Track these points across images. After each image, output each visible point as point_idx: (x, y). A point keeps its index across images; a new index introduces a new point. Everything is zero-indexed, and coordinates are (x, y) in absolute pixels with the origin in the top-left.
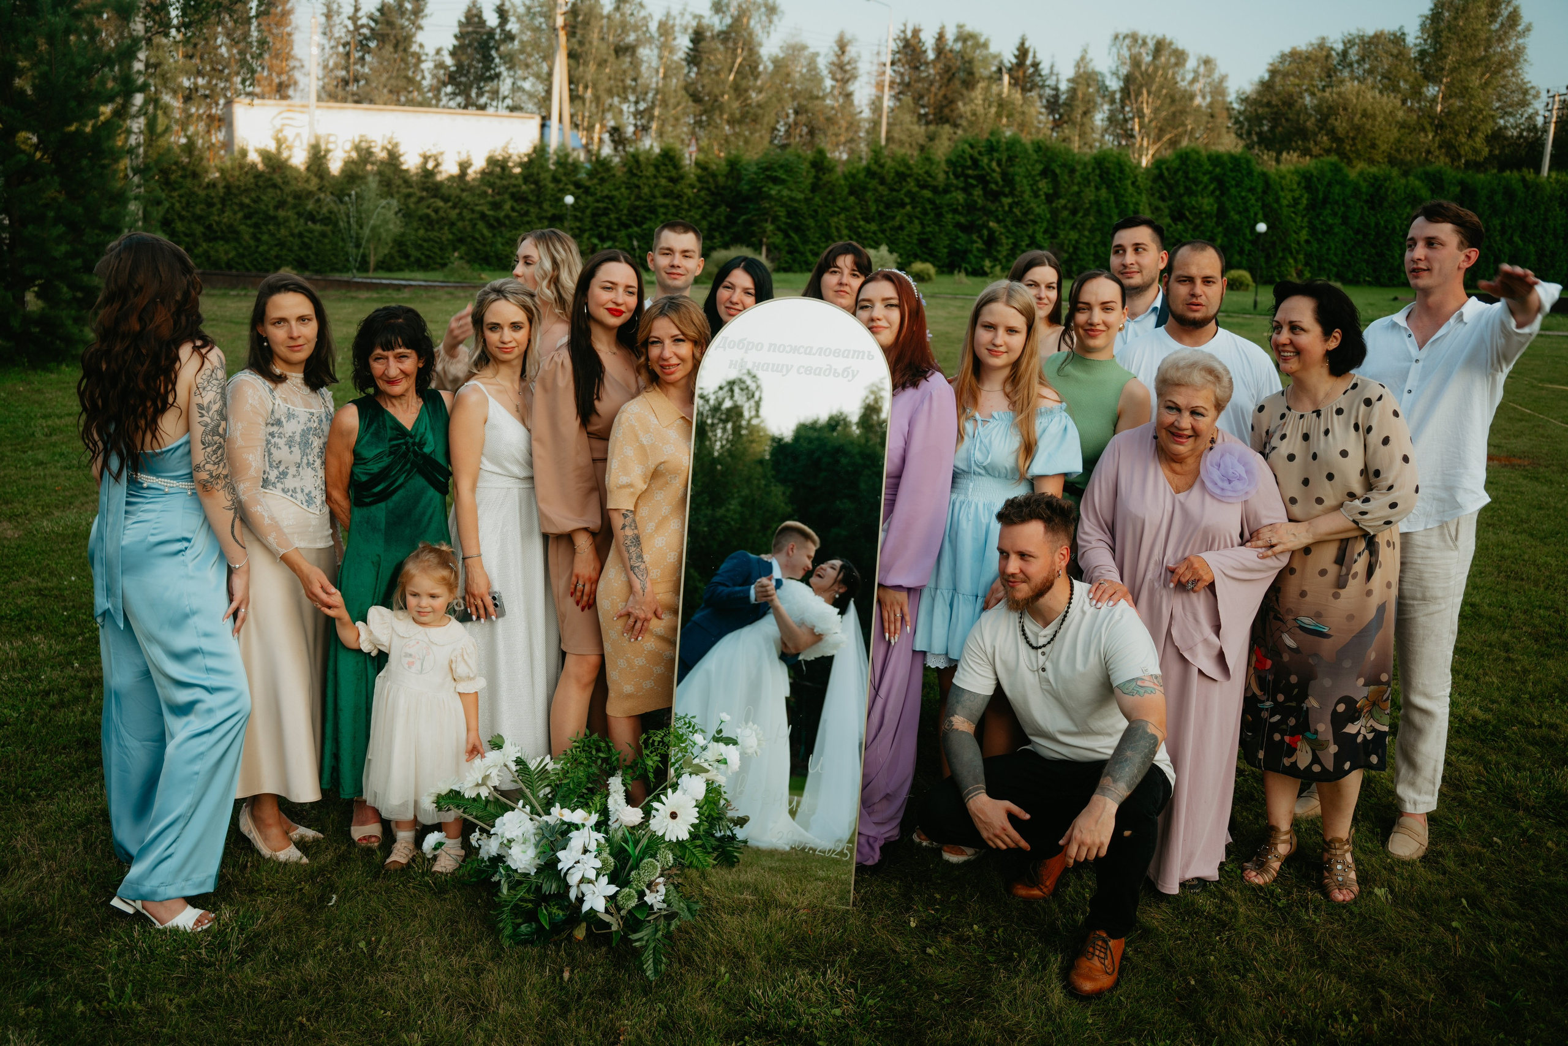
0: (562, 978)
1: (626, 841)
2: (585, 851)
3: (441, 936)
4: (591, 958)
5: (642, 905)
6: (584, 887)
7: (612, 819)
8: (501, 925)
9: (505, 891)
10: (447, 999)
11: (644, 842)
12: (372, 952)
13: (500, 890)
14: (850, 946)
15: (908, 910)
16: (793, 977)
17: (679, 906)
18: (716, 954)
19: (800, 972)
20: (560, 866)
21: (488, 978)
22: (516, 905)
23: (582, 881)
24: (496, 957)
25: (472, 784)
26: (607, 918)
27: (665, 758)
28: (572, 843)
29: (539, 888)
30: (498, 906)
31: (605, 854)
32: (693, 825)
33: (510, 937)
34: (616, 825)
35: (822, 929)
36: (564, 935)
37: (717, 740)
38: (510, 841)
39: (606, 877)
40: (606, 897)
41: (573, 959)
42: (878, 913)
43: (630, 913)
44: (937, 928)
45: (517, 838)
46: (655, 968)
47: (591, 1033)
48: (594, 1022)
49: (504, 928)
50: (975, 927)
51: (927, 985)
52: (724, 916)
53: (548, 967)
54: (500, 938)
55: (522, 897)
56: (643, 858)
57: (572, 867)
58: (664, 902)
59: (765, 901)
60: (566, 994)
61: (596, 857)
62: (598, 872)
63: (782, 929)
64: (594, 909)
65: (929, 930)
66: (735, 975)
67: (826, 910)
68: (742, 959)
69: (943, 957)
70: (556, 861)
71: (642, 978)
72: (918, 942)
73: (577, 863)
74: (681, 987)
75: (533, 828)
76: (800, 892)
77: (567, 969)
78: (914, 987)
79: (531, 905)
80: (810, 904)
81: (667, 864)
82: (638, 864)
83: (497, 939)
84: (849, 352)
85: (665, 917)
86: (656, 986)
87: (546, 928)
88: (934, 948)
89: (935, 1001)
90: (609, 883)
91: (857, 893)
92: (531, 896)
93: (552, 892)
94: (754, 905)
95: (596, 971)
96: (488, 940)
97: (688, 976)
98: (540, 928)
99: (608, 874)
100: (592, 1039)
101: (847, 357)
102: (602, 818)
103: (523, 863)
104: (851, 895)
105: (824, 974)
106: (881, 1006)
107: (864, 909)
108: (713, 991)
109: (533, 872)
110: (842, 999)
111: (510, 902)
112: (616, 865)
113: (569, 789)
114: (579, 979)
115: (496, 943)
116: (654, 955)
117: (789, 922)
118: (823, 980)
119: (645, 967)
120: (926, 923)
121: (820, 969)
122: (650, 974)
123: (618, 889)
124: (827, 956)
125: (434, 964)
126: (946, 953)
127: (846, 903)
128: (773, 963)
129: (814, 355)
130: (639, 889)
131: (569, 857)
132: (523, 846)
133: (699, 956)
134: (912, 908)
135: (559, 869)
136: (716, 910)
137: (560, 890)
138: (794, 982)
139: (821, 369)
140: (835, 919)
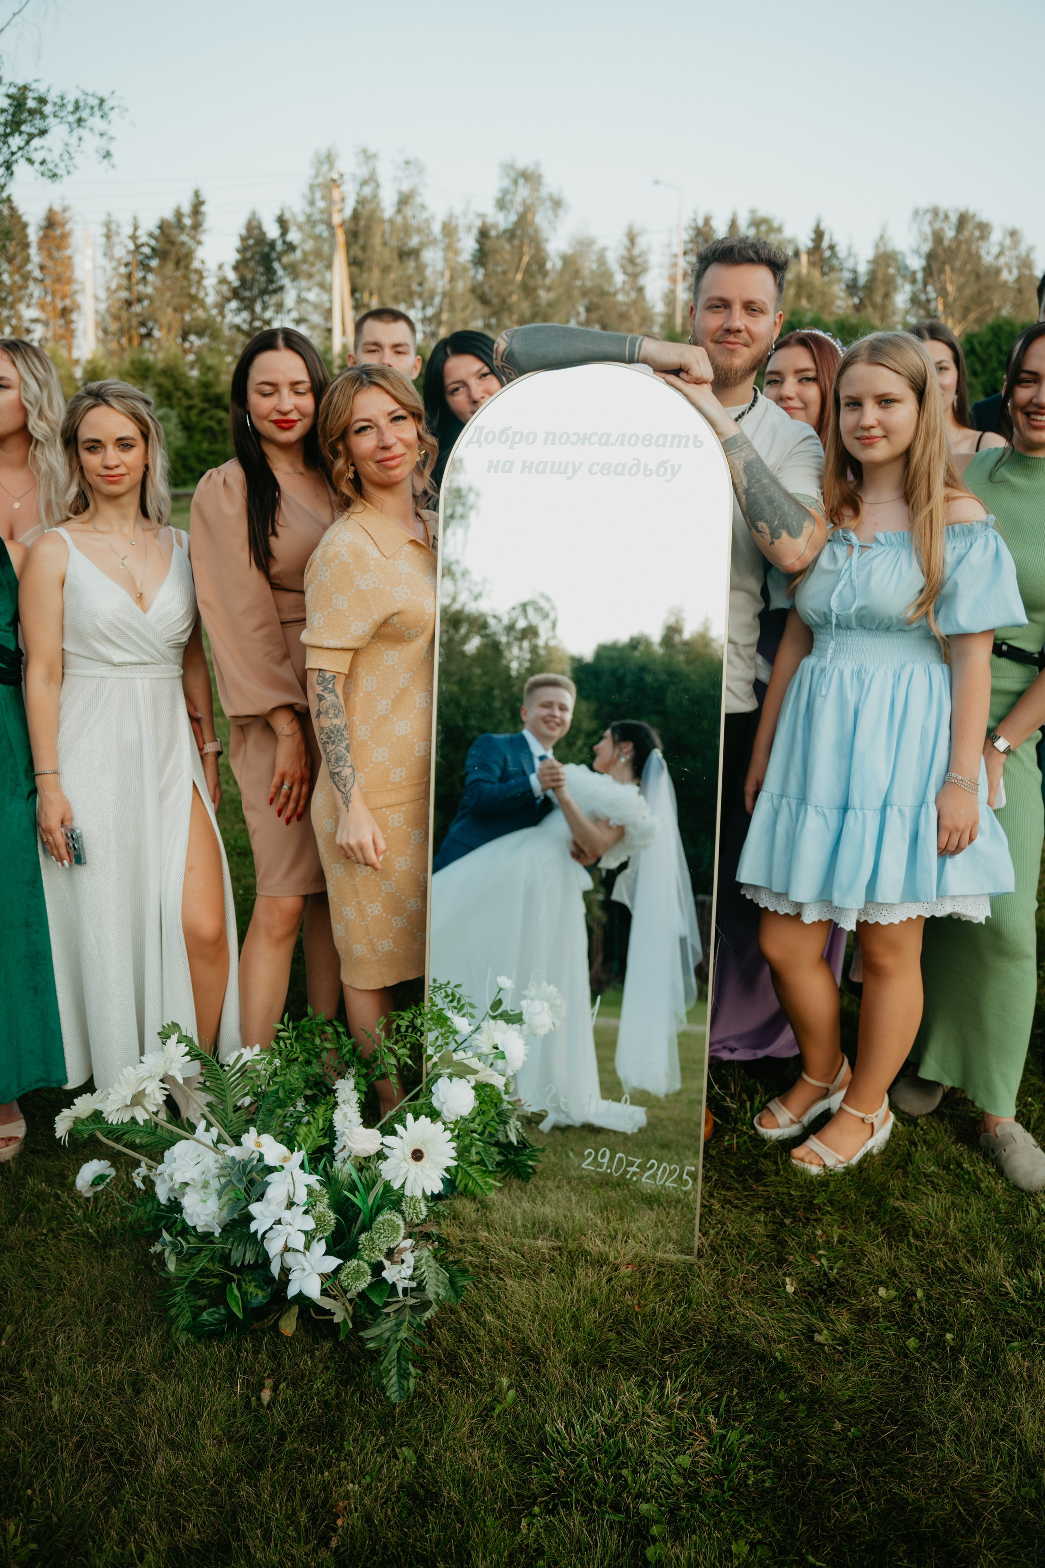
0: (259, 1399)
1: (353, 1188)
2: (291, 1204)
3: (90, 1325)
4: (306, 1363)
5: (379, 1282)
6: (290, 1258)
7: (339, 1144)
8: (173, 1312)
9: (172, 1267)
10: (79, 1444)
11: (379, 1189)
13: (164, 1263)
14: (696, 1330)
15: (781, 1261)
16: (614, 1394)
18: (496, 1351)
19: (624, 1386)
20: (253, 1226)
21: (149, 1403)
22: (194, 1283)
23: (287, 1249)
24: (165, 1364)
25: (117, 1106)
26: (327, 1303)
27: (417, 1051)
28: (270, 1192)
29: (225, 1258)
30: (167, 1284)
31: (322, 1207)
32: (447, 1170)
33: (188, 1329)
34: (345, 1154)
35: (653, 1302)
36: (268, 1323)
37: (493, 1018)
38: (186, 1184)
39: (323, 1241)
40: (322, 1275)
41: (279, 1365)
42: (736, 1269)
43: (362, 1295)
44: (826, 1295)
45: (193, 1179)
46: (400, 1383)
47: (294, 1510)
48: (298, 1488)
49: (178, 1316)
50: (882, 1291)
51: (821, 1405)
52: (509, 1282)
53: (239, 1381)
54: (173, 1330)
55: (201, 1270)
56: (379, 1210)
57: (271, 1228)
58: (412, 1279)
59: (570, 1252)
60: (262, 1431)
61: (306, 1212)
62: (310, 1236)
63: (594, 1302)
64: (305, 1292)
65: (815, 1298)
66: (523, 1391)
67: (660, 1266)
68: (535, 1359)
69: (840, 1348)
70: (249, 1218)
71: (381, 1401)
72: (800, 1320)
73: (279, 1222)
74: (440, 1415)
75: (217, 1165)
76: (620, 1236)
77: (268, 1383)
78: (802, 1407)
79: (216, 1281)
80: (636, 1256)
81: (417, 1217)
82: (372, 1220)
83: (169, 1331)
84: (666, 437)
85: (412, 1307)
86: (402, 1414)
87: (240, 1316)
88: (825, 1332)
89: (837, 1433)
90: (327, 1253)
91: (704, 1235)
92: (217, 1268)
93: (246, 1263)
94: (553, 1259)
95: (310, 1389)
96: (157, 1333)
97: (451, 1395)
98: (231, 1315)
99: (327, 1238)
100: (292, 1523)
101: (663, 445)
102: (326, 1141)
103: (203, 1218)
104: (696, 1239)
105: (662, 1387)
106: (752, 1445)
107: (716, 1262)
108: (489, 1421)
109: (217, 1232)
110: (691, 1434)
111: (185, 1278)
112: (338, 1223)
113: (278, 1098)
114: (285, 1400)
115: (167, 1336)
116: (398, 1362)
117: (605, 1290)
118: (660, 1398)
119: (385, 1381)
120: (809, 1284)
121: (654, 1378)
122: (393, 1394)
123: (341, 1261)
124: (664, 1351)
125: (72, 1376)
126: (844, 1341)
127: (689, 1251)
128: (582, 1367)
129: (613, 445)
130: (373, 1261)
131: (266, 1213)
132: (202, 1192)
133: (470, 1356)
134: (786, 1260)
135: (252, 1231)
136: (498, 1272)
137: (257, 1260)
138: (615, 1403)
139: (624, 465)
140: (674, 1281)
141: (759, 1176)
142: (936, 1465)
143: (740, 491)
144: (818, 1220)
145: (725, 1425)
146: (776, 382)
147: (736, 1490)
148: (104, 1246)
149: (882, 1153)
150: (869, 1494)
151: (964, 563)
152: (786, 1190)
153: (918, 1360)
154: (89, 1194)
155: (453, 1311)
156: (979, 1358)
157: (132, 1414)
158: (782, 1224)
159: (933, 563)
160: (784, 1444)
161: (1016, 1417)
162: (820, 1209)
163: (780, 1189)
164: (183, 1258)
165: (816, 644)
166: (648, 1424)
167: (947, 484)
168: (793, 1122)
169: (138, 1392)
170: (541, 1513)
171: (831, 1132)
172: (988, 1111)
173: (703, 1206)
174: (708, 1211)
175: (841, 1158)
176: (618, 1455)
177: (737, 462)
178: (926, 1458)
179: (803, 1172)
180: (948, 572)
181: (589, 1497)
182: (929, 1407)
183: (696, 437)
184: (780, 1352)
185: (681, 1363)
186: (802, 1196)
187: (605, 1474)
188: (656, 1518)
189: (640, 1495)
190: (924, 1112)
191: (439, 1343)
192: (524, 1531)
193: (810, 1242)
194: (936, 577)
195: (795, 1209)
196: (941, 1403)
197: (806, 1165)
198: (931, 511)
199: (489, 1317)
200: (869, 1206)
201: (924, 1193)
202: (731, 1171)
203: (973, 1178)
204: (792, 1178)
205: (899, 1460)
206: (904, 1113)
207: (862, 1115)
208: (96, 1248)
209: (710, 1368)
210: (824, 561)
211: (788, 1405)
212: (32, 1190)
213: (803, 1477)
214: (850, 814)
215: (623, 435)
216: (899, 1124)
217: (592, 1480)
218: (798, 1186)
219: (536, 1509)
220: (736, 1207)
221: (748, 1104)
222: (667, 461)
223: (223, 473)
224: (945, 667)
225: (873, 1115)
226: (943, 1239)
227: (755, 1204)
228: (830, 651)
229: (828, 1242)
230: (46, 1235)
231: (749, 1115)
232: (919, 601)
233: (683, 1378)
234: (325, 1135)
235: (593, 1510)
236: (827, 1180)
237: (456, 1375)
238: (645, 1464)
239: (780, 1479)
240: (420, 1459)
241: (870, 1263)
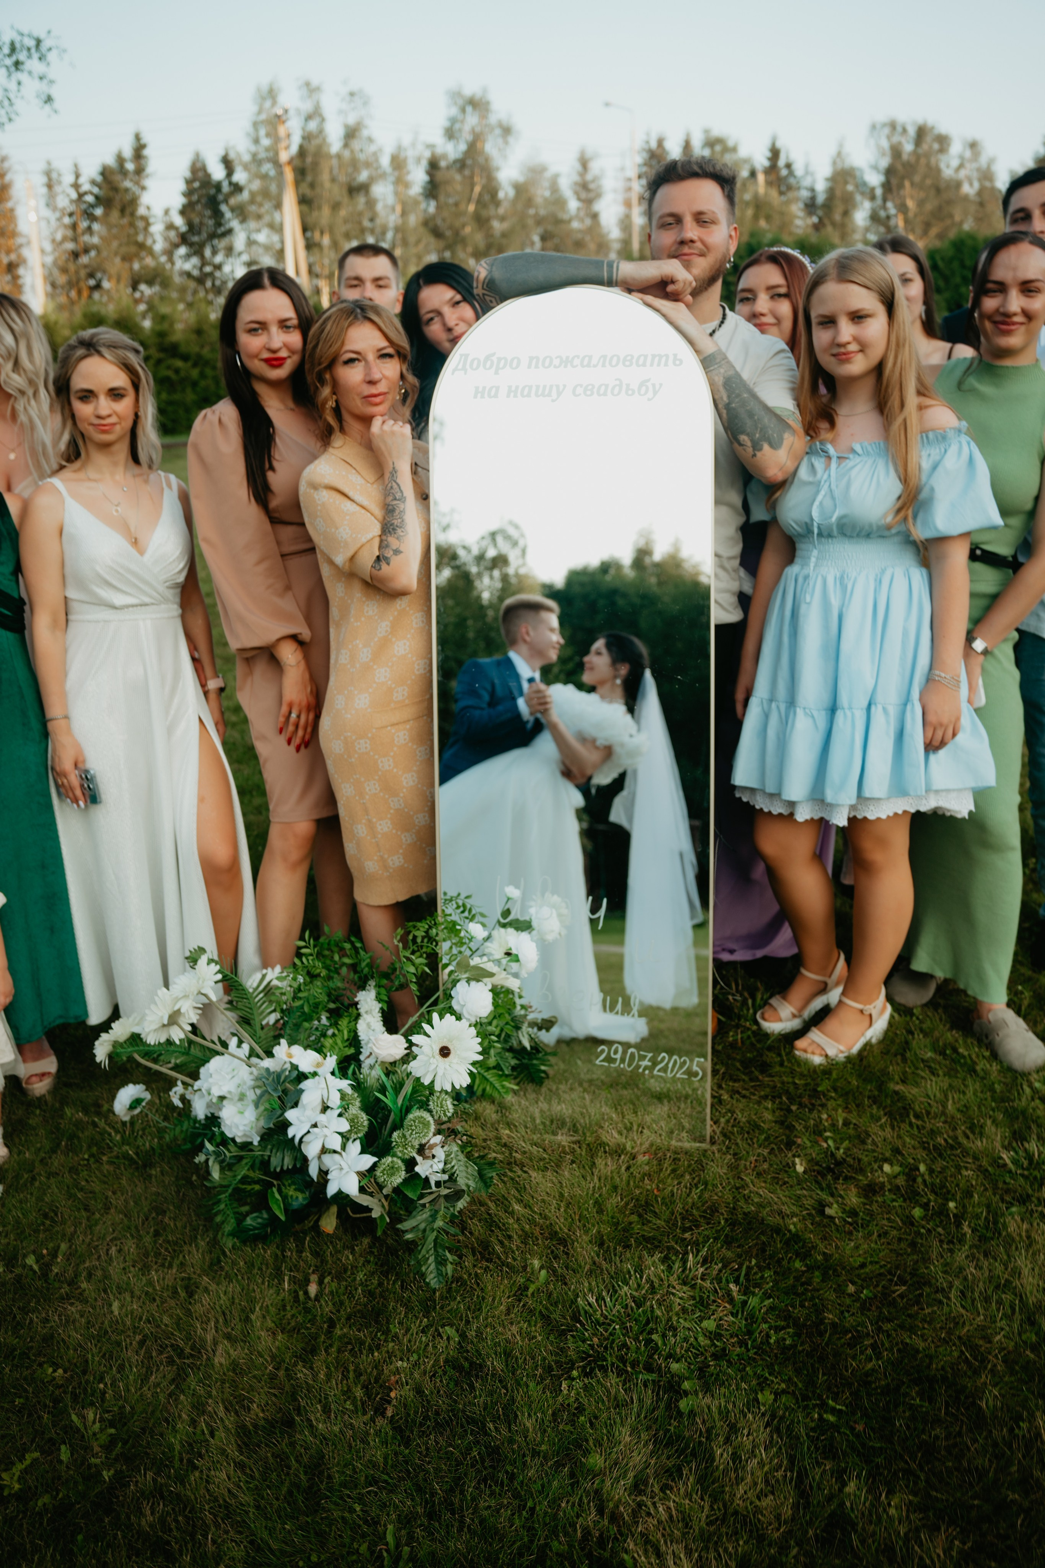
0: (306, 1293)
1: (383, 1090)
2: (325, 1108)
3: (140, 1238)
4: (348, 1258)
5: (413, 1177)
6: (327, 1159)
7: (365, 1052)
8: (218, 1219)
9: (216, 1174)
10: (142, 1343)
11: (408, 1088)
12: (46, 1268)
13: (209, 1172)
14: (714, 1209)
15: (790, 1144)
16: (640, 1270)
17: (466, 1178)
18: (526, 1237)
19: (649, 1261)
20: (291, 1132)
21: (203, 1303)
22: (237, 1190)
23: (324, 1151)
24: (214, 1267)
25: (155, 1026)
26: (365, 1200)
27: (433, 960)
28: (305, 1099)
29: (265, 1164)
31: (355, 1109)
32: (474, 1064)
33: (233, 1234)
34: (371, 1062)
35: (671, 1187)
37: (504, 926)
38: (222, 1098)
39: (358, 1142)
40: (358, 1173)
41: (322, 1262)
42: (748, 1153)
43: (397, 1190)
44: (834, 1173)
45: (230, 1092)
46: (438, 1269)
47: (349, 1387)
48: (351, 1368)
49: (223, 1222)
50: (887, 1168)
51: (835, 1270)
52: (533, 1174)
53: (286, 1278)
54: (219, 1236)
55: (242, 1178)
56: (408, 1110)
57: (309, 1132)
58: (444, 1171)
59: (588, 1145)
60: (313, 1321)
61: (340, 1115)
62: (345, 1137)
63: (615, 1188)
64: (343, 1190)
65: (823, 1176)
66: (554, 1271)
67: (676, 1153)
68: (563, 1242)
69: (850, 1220)
70: (286, 1124)
71: (421, 1287)
72: (811, 1197)
73: (315, 1126)
74: (478, 1297)
75: (252, 1077)
76: (635, 1128)
77: (314, 1278)
78: (817, 1273)
79: (257, 1187)
80: (652, 1145)
81: (445, 1115)
82: (402, 1119)
83: (215, 1238)
84: (646, 357)
85: (446, 1197)
86: (442, 1298)
87: (283, 1218)
88: (835, 1206)
89: (850, 1295)
90: (362, 1152)
91: (715, 1123)
92: (257, 1175)
93: (285, 1168)
94: (573, 1151)
95: (355, 1279)
96: (203, 1239)
97: (487, 1278)
98: (274, 1218)
99: (360, 1138)
100: (349, 1398)
101: (644, 365)
102: (352, 1051)
103: (241, 1128)
104: (708, 1127)
105: (684, 1261)
106: (772, 1308)
107: (728, 1148)
108: (524, 1299)
109: (256, 1140)
110: (714, 1301)
111: (228, 1186)
112: (371, 1124)
113: (304, 1013)
114: (332, 1292)
115: (214, 1243)
116: (435, 1250)
117: (625, 1176)
118: (683, 1271)
119: (423, 1269)
120: (817, 1164)
121: (677, 1253)
122: (432, 1279)
123: (376, 1159)
124: (684, 1230)
125: (128, 1284)
126: (853, 1213)
127: (702, 1140)
128: (609, 1247)
129: (595, 366)
130: (407, 1157)
131: (302, 1118)
132: (239, 1104)
133: (501, 1243)
134: (794, 1143)
135: (290, 1135)
136: (522, 1166)
137: (295, 1165)
138: (641, 1277)
139: (607, 386)
140: (689, 1166)
141: (764, 1068)
142: (943, 1318)
143: (720, 406)
144: (823, 1106)
145: (746, 1292)
146: (748, 299)
147: (759, 1348)
148: (145, 1166)
149: (881, 1042)
150: (883, 1345)
151: (940, 469)
152: (790, 1080)
153: (923, 1227)
154: (127, 1118)
155: (482, 1204)
156: (981, 1222)
157: (189, 1313)
158: (789, 1111)
159: (909, 469)
160: (802, 1306)
161: (1017, 1273)
162: (824, 1095)
163: (785, 1079)
164: (226, 1167)
165: (798, 553)
166: (673, 1294)
167: (920, 393)
168: (794, 1016)
169: (191, 1294)
170: (579, 1377)
171: (831, 1024)
172: (980, 998)
173: (713, 1097)
174: (717, 1101)
175: (842, 1048)
176: (648, 1322)
177: (716, 379)
178: (934, 1312)
179: (806, 1062)
180: (924, 478)
181: (622, 1360)
182: (935, 1269)
183: (675, 355)
184: (793, 1225)
185: (701, 1239)
186: (806, 1085)
187: (636, 1339)
188: (687, 1375)
189: (670, 1356)
190: (919, 1003)
191: (471, 1233)
192: (565, 1392)
193: (816, 1125)
194: (913, 482)
195: (800, 1096)
196: (946, 1264)
197: (809, 1056)
198: (905, 421)
199: (517, 1207)
200: (871, 1091)
201: (922, 1078)
202: (738, 1065)
203: (969, 1061)
204: (796, 1068)
205: (909, 1316)
206: (900, 1004)
207: (860, 1006)
208: (137, 1168)
209: (728, 1242)
210: (803, 473)
211: (804, 1272)
212: (71, 1119)
213: (821, 1334)
214: (839, 714)
215: (605, 357)
216: (896, 1015)
217: (625, 1345)
218: (802, 1076)
219: (575, 1373)
220: (744, 1097)
221: (750, 1002)
222: (648, 380)
223: (217, 413)
224: (924, 571)
225: (871, 1007)
226: (943, 1119)
227: (762, 1093)
228: (813, 560)
229: (833, 1125)
230: (88, 1160)
231: (751, 1011)
232: (897, 506)
233: (704, 1252)
234: (350, 1045)
235: (627, 1372)
236: (829, 1069)
237: (489, 1260)
238: (674, 1329)
239: (800, 1337)
240: (463, 1336)
241: (874, 1143)
